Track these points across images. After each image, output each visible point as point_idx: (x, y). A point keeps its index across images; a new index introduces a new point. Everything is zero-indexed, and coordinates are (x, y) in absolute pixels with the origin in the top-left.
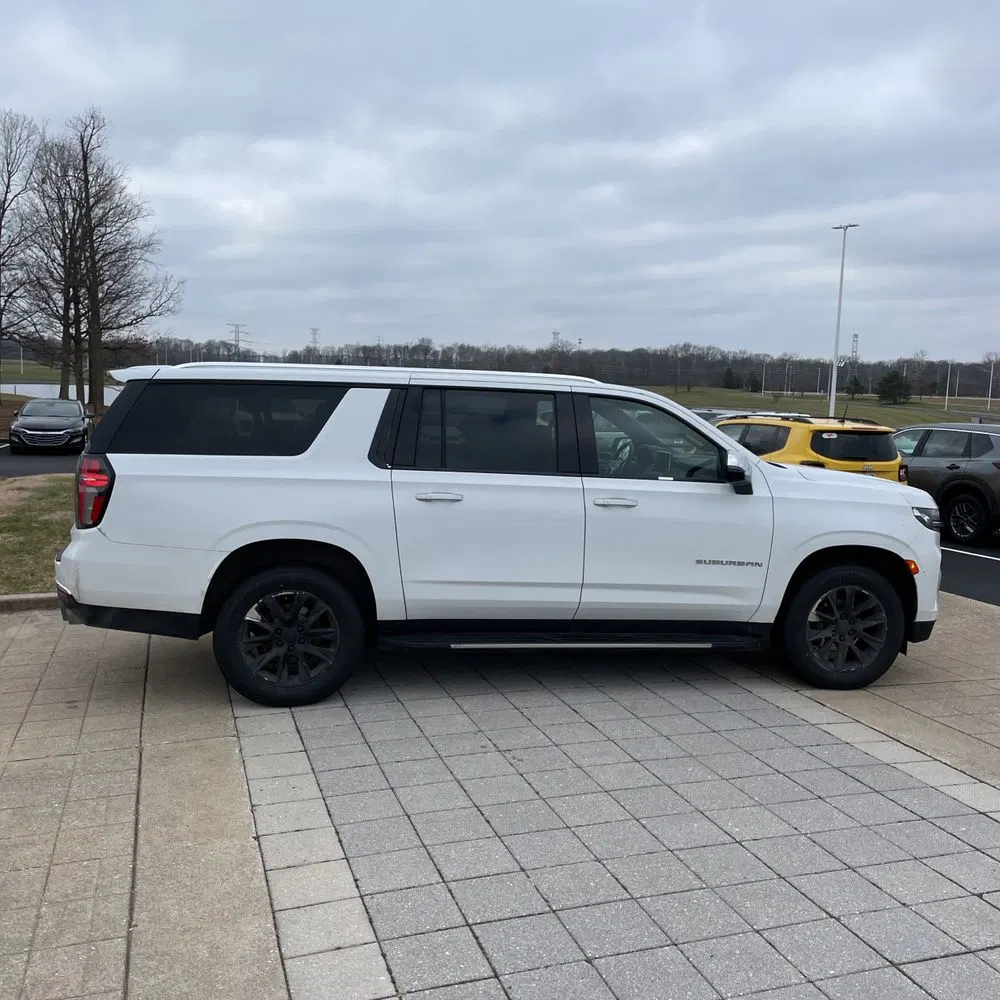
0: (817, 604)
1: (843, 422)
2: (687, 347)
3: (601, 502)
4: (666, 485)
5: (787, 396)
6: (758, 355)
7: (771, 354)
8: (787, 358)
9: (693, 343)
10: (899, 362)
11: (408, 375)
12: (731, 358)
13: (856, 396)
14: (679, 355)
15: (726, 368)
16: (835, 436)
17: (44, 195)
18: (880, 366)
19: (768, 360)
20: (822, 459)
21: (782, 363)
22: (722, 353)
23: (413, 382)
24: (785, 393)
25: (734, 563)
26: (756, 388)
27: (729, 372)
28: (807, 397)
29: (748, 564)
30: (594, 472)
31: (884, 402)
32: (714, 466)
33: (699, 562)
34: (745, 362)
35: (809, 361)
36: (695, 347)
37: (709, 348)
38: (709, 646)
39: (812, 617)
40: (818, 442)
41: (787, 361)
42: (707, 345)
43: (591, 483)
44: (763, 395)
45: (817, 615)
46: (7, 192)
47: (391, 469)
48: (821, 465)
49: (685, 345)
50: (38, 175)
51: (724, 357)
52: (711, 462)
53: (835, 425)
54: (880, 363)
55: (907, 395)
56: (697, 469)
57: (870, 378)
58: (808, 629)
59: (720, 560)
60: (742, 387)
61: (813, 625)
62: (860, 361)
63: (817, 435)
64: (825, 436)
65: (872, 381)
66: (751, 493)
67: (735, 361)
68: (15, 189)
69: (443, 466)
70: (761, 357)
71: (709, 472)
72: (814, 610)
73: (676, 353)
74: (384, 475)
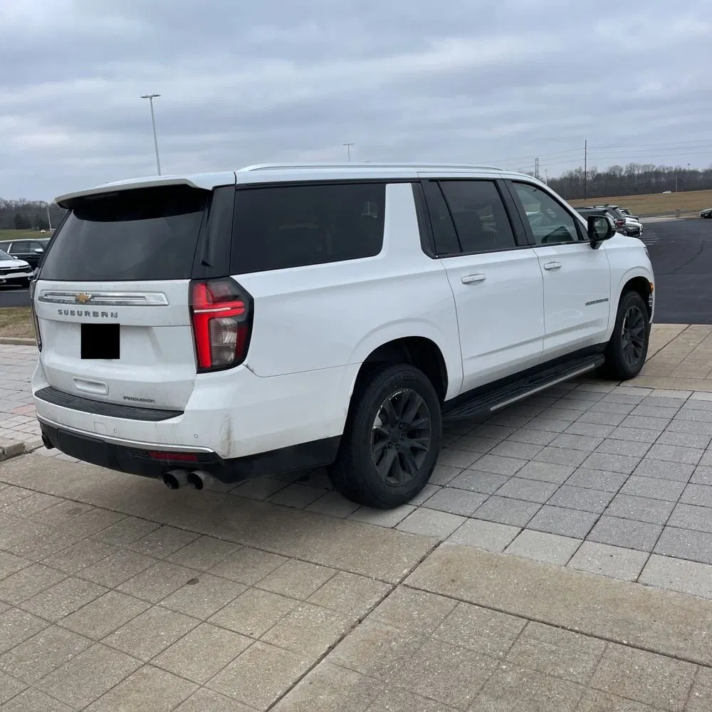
0: (624, 322)
3: (547, 267)
7: (46, 201)
12: (14, 206)
15: (13, 213)
25: (599, 301)
27: (18, 217)
29: (604, 300)
38: (593, 366)
39: (623, 332)
47: (439, 258)
51: (8, 205)
58: (622, 341)
61: (623, 337)
67: (18, 208)
72: (623, 326)
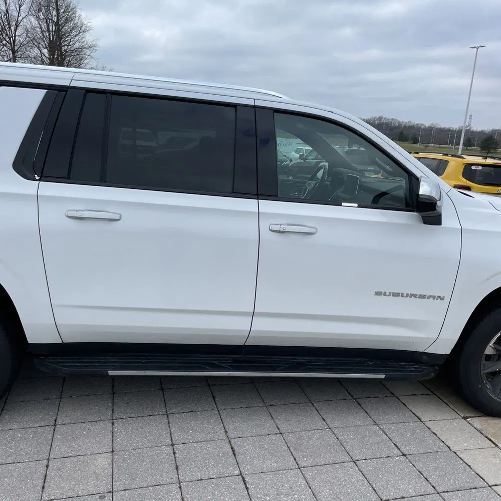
0: (496, 338)
1: (486, 158)
2: (380, 118)
3: (277, 228)
4: (349, 212)
5: (432, 147)
6: (418, 124)
7: (425, 124)
8: (433, 126)
9: (384, 116)
10: (492, 131)
11: (70, 76)
12: (403, 125)
13: (469, 148)
14: (376, 122)
15: (400, 131)
16: (480, 168)
17: (38, 18)
18: (482, 133)
19: (423, 127)
20: (470, 184)
21: (430, 129)
22: (399, 123)
23: (74, 84)
24: (431, 145)
25: (415, 296)
26: (415, 141)
27: (402, 133)
28: (442, 148)
29: (429, 297)
30: (273, 195)
31: (483, 152)
32: (401, 193)
33: (378, 293)
34: (411, 128)
35: (444, 128)
36: (385, 119)
37: (392, 119)
38: (382, 376)
39: (489, 350)
40: (468, 172)
41: (433, 128)
42: (391, 118)
43: (268, 206)
44: (419, 145)
45: (494, 348)
46: (18, 16)
47: (39, 180)
48: (469, 189)
49: (379, 117)
50: (35, 7)
51: (400, 124)
52: (399, 187)
53: (480, 160)
54: (482, 131)
55: (496, 149)
56: (384, 194)
57: (477, 139)
58: (484, 362)
59: (400, 292)
60: (408, 141)
61: (489, 358)
62: (471, 130)
63: (468, 166)
64: (473, 168)
65: (478, 140)
66: (440, 224)
67: (405, 127)
68: (23, 15)
69: (103, 180)
70: (419, 125)
71: (396, 199)
72: (491, 344)
73: (374, 121)
74: (30, 187)
